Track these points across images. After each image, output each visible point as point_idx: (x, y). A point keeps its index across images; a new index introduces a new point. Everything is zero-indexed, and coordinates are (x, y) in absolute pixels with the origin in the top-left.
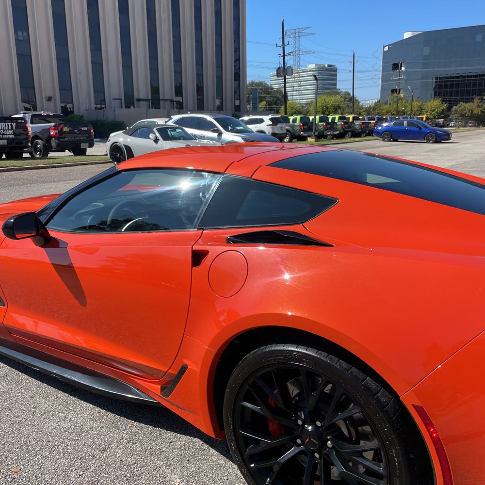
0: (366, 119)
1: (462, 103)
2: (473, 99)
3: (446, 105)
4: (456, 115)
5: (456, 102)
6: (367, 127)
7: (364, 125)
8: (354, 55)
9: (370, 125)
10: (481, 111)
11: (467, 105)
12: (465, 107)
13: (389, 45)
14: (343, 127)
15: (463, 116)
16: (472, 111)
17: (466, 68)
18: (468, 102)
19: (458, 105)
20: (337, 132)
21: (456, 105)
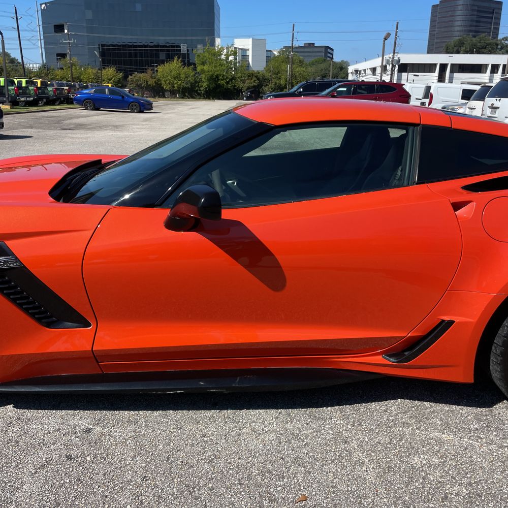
0: (55, 85)
1: (136, 73)
2: (146, 69)
3: (121, 74)
4: (132, 85)
5: (131, 72)
6: (61, 93)
7: (58, 92)
8: (16, 9)
9: (64, 91)
10: (155, 82)
11: (142, 75)
12: (140, 77)
13: (46, 4)
14: (35, 92)
15: (139, 86)
16: (147, 82)
17: (131, 37)
18: (143, 72)
19: (133, 75)
20: (32, 99)
21: (131, 75)
